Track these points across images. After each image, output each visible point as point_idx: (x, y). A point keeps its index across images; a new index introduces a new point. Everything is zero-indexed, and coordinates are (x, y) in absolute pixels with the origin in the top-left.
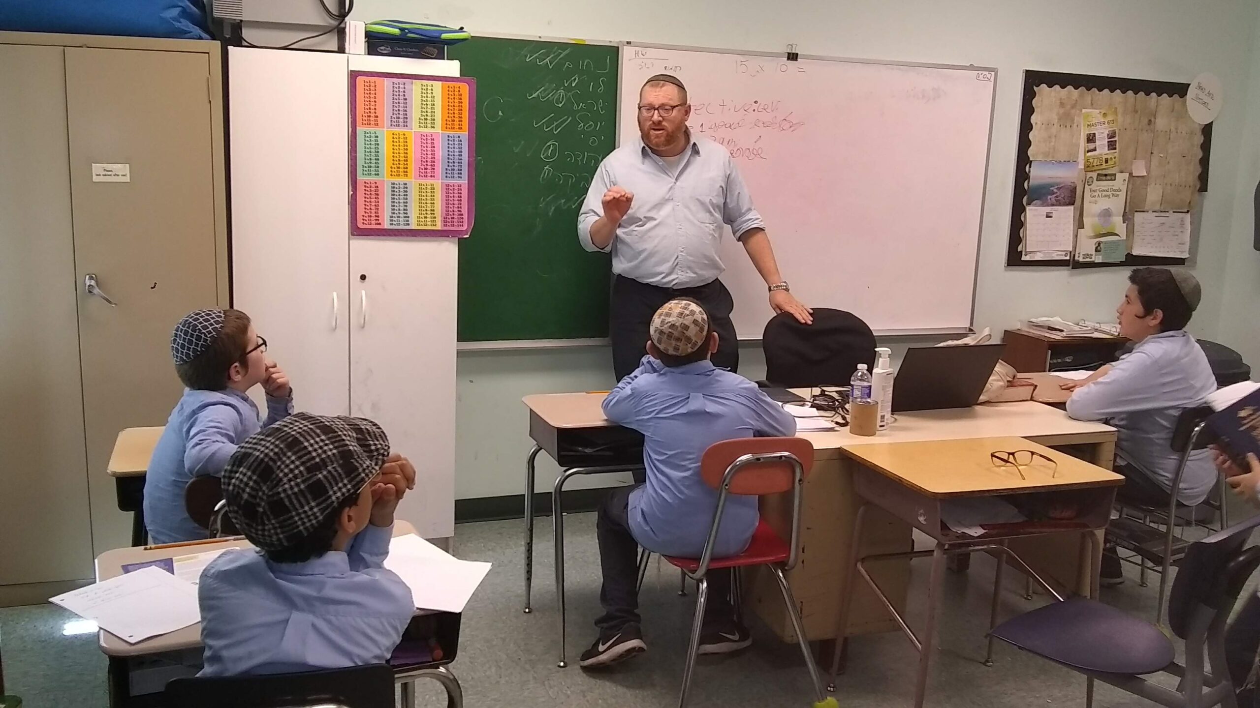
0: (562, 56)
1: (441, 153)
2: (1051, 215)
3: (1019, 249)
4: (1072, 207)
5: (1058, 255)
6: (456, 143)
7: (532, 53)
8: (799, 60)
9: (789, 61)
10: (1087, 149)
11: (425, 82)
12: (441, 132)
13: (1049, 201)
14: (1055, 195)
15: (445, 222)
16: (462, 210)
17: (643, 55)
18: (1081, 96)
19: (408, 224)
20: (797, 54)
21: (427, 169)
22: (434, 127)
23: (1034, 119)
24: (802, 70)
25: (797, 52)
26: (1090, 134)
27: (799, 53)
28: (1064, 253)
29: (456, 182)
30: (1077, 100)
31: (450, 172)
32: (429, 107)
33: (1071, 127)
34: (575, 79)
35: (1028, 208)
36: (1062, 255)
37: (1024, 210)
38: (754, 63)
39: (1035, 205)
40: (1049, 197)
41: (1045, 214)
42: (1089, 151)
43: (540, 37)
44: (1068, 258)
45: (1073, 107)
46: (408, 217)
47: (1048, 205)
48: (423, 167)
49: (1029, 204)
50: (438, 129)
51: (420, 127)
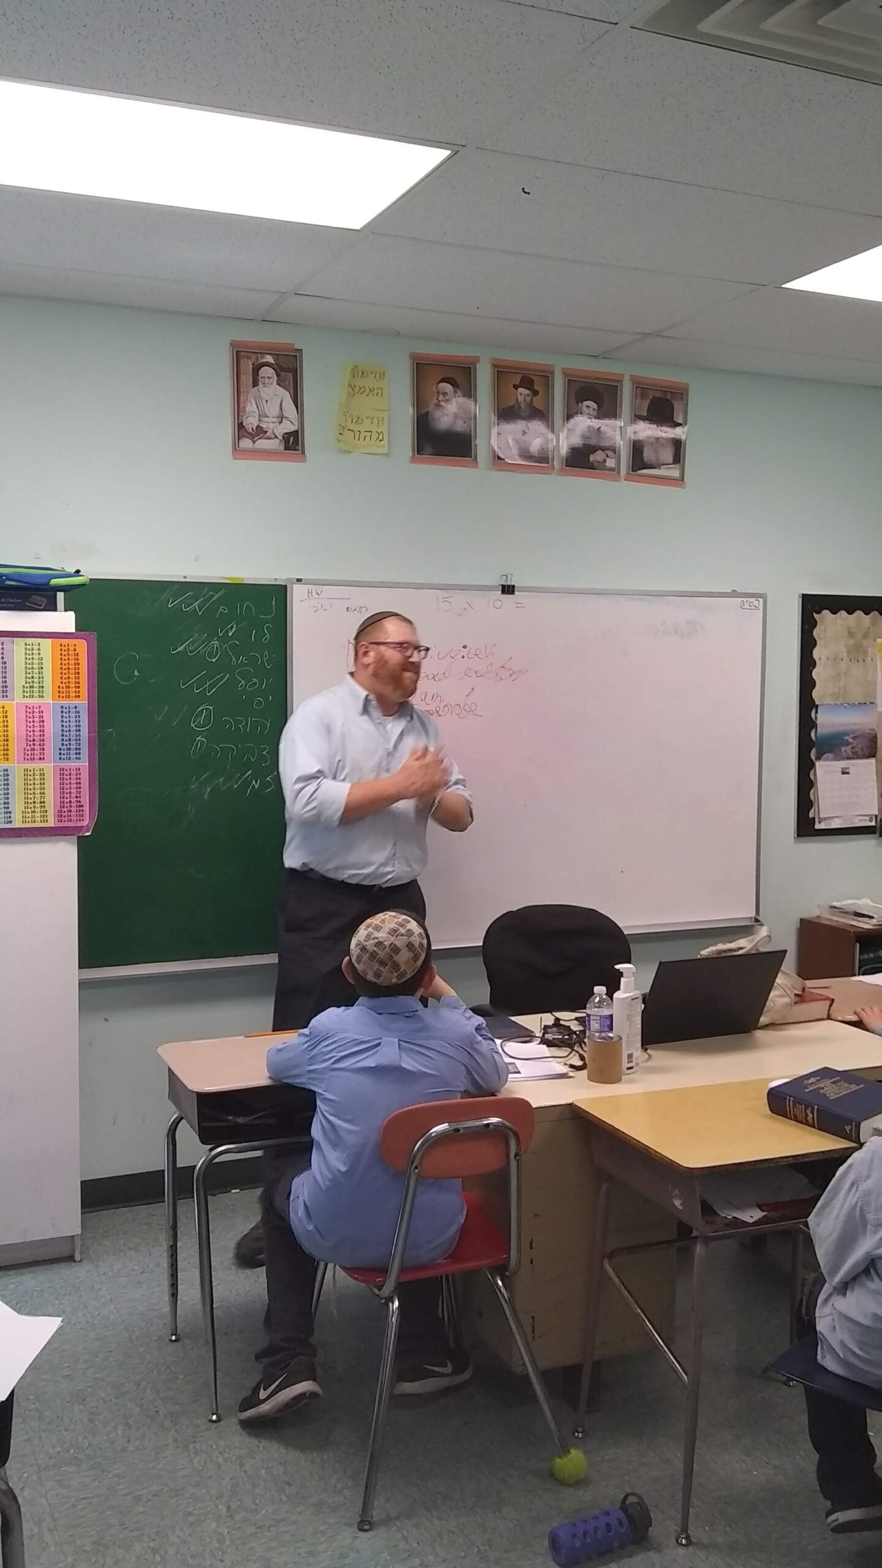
0: (214, 599)
1: (52, 727)
2: (847, 771)
3: (811, 815)
4: (873, 760)
5: (860, 820)
6: (73, 715)
7: (176, 596)
8: (516, 593)
9: (505, 595)
11: (29, 641)
12: (51, 702)
13: (844, 753)
14: (850, 747)
15: (59, 815)
16: (82, 800)
17: (318, 594)
18: (874, 622)
19: (11, 822)
20: (513, 587)
21: (34, 749)
22: (42, 697)
23: (816, 653)
24: (522, 605)
25: (513, 584)
27: (516, 585)
28: (868, 818)
29: (73, 764)
30: (869, 628)
31: (63, 753)
32: (36, 671)
33: (864, 660)
34: (232, 627)
35: (817, 764)
36: (865, 820)
37: (813, 765)
38: (459, 599)
39: (827, 759)
40: (843, 749)
41: (840, 770)
43: (185, 577)
44: (873, 824)
45: (865, 636)
46: (10, 812)
47: (842, 759)
48: (28, 748)
49: (819, 758)
50: (48, 699)
51: (24, 696)
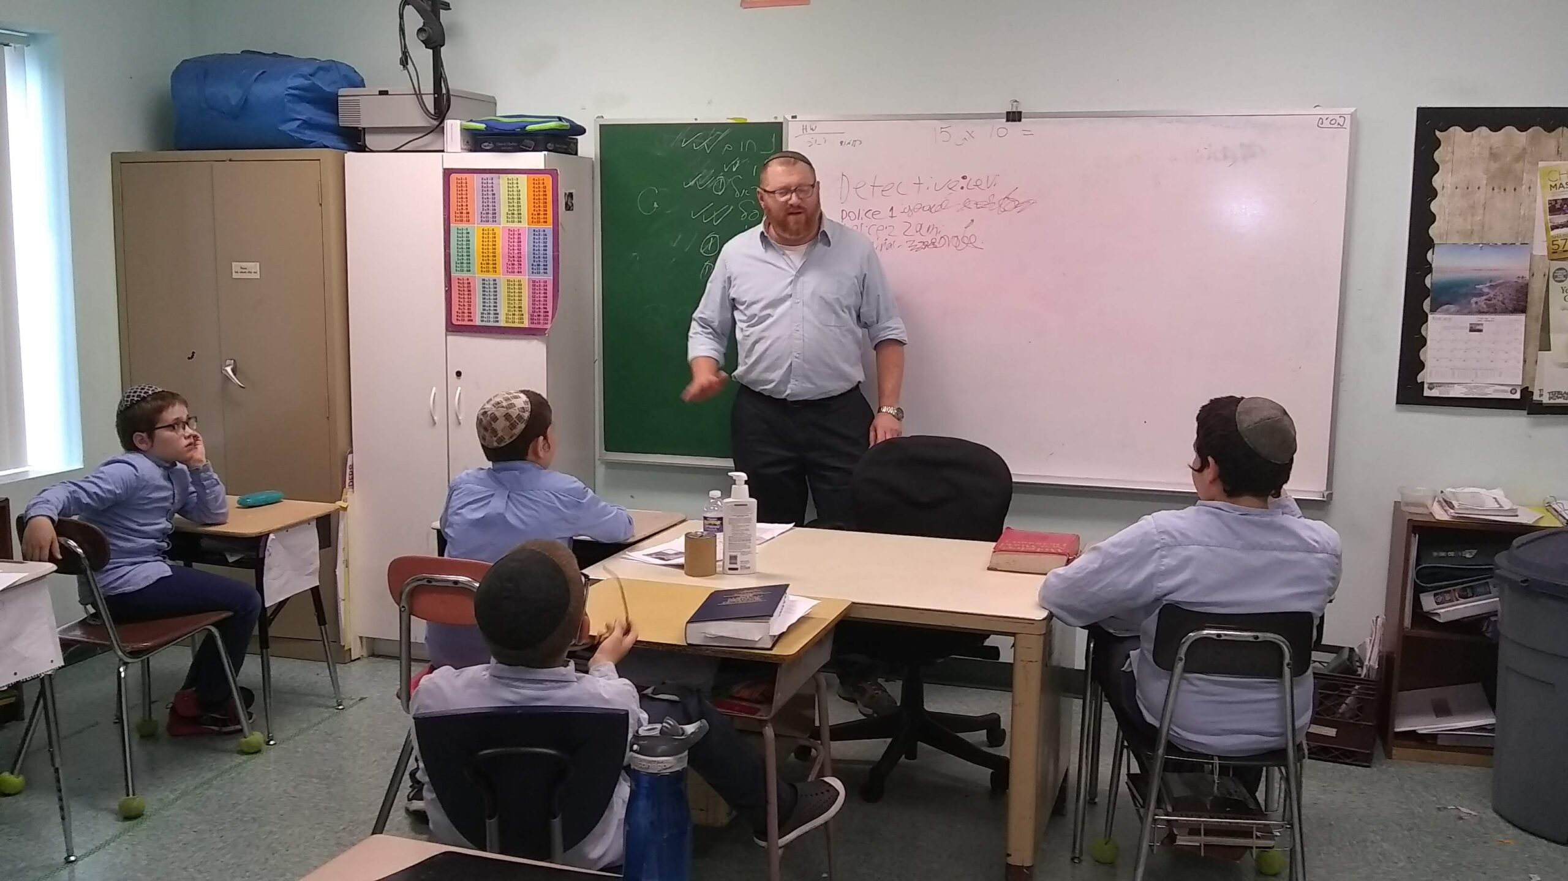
0: (720, 138)
1: (526, 248)
2: (1478, 327)
3: (1419, 379)
4: (1522, 317)
5: (1496, 391)
6: (542, 237)
7: (688, 137)
8: (1023, 120)
9: (1010, 123)
10: (1550, 225)
11: (510, 176)
12: (527, 226)
13: (1474, 305)
14: (1484, 297)
15: (532, 319)
16: (547, 307)
17: (812, 129)
18: (1533, 141)
19: (498, 321)
20: (1020, 113)
21: (514, 264)
22: (521, 222)
23: (1437, 181)
24: (1030, 133)
25: (1019, 110)
26: (1556, 200)
27: (1023, 111)
28: (1509, 389)
29: (541, 277)
30: (1525, 149)
31: (535, 269)
32: (516, 201)
33: (1515, 189)
34: (736, 162)
35: (1430, 317)
36: (1506, 391)
37: (1425, 320)
38: (959, 128)
39: (1447, 312)
40: (1474, 300)
41: (1468, 326)
42: (1554, 228)
43: (696, 119)
44: (1517, 396)
45: (1520, 157)
46: (498, 314)
47: (1470, 313)
48: (510, 263)
49: (1433, 310)
50: (524, 224)
51: (507, 221)
